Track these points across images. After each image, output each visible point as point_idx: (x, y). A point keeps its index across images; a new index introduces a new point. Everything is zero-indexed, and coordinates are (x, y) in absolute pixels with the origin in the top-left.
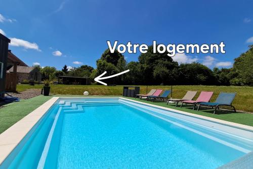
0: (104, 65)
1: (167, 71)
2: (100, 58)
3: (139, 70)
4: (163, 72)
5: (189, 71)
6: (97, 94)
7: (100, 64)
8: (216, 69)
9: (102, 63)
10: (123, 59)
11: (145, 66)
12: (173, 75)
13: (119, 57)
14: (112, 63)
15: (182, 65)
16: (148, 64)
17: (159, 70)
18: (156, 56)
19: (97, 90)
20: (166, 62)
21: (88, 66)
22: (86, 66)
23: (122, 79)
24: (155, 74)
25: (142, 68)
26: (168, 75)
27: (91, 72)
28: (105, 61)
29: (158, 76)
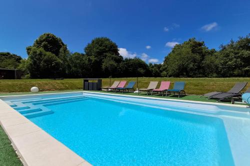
0: (41, 54)
1: (116, 64)
2: (32, 45)
3: (87, 62)
4: (111, 65)
5: (132, 65)
6: (49, 90)
7: (35, 52)
8: (151, 64)
9: (38, 52)
10: (66, 48)
11: (93, 58)
12: (120, 68)
13: (61, 46)
14: (53, 52)
15: (126, 60)
16: (95, 57)
17: (107, 63)
18: (105, 49)
19: (47, 84)
20: (114, 56)
21: (11, 54)
22: (9, 54)
23: (67, 72)
24: (103, 67)
25: (89, 60)
26: (116, 68)
27: (19, 62)
28: (42, 49)
29: (107, 69)
